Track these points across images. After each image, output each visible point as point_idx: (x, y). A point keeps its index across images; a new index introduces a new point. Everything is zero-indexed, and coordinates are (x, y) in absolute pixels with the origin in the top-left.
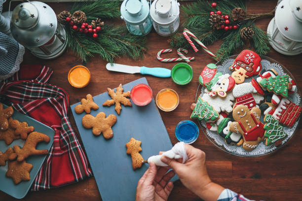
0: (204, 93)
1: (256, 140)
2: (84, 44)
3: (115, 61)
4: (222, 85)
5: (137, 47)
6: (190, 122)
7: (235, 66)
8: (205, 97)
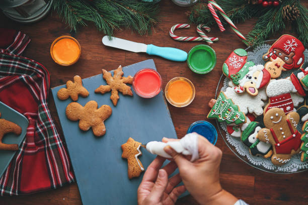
0: (228, 86)
1: (289, 153)
2: (75, 7)
3: (115, 33)
4: (253, 79)
5: (145, 18)
6: (207, 123)
7: (271, 54)
8: (229, 92)
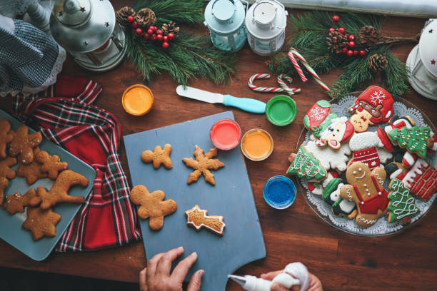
0: (310, 140)
1: (375, 213)
2: (149, 55)
3: (190, 83)
4: (335, 132)
5: (223, 67)
6: (285, 179)
7: (356, 107)
8: (310, 147)
